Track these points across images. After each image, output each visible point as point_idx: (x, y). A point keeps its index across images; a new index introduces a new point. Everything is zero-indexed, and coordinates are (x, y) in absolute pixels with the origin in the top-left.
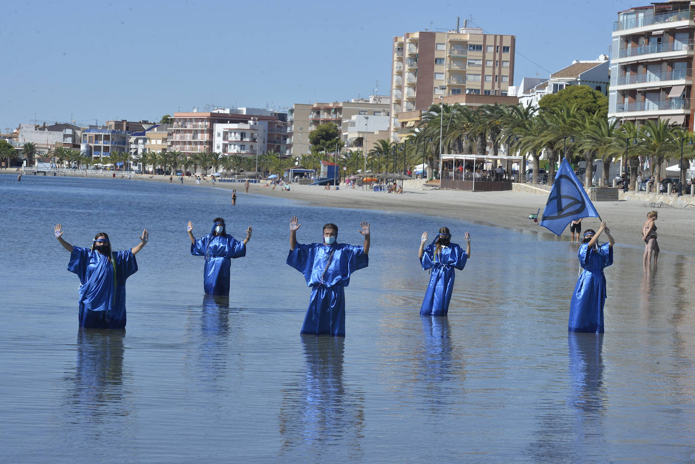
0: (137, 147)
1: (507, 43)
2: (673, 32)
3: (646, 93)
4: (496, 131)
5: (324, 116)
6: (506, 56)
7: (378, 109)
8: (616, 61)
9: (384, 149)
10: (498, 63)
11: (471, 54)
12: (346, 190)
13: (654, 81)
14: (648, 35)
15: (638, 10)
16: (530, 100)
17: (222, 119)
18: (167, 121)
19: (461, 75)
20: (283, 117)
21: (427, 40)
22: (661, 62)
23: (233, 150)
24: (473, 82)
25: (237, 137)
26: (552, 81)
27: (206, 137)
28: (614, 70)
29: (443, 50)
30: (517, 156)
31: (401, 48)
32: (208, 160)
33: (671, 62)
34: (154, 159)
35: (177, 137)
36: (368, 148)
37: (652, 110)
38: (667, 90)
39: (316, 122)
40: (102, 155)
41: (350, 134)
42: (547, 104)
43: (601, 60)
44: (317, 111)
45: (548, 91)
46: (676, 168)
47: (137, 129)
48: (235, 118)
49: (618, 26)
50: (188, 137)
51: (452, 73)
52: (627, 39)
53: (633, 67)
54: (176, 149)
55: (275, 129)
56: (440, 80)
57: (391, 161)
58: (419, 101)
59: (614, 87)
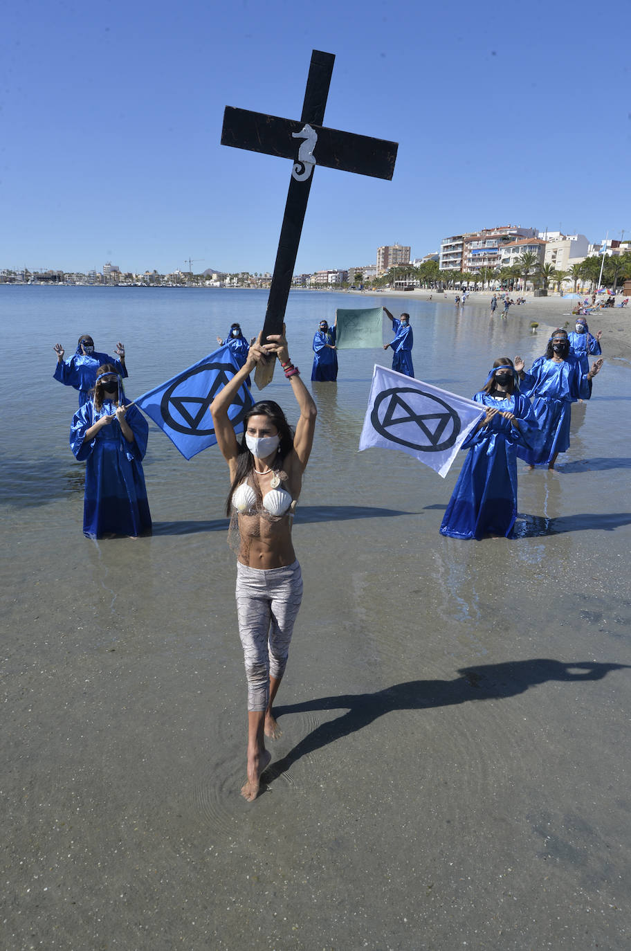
0: (308, 281)
1: (408, 249)
2: (457, 245)
3: (450, 262)
4: (409, 274)
5: (358, 271)
6: (408, 253)
7: (373, 269)
8: (441, 254)
9: (377, 280)
10: (406, 255)
11: (398, 252)
12: (367, 292)
13: (452, 259)
14: (451, 246)
15: (448, 239)
16: (417, 265)
17: (331, 273)
18: (315, 274)
19: (396, 259)
20: (346, 272)
21: (387, 249)
22: (454, 254)
23: (334, 281)
24: (399, 260)
25: (334, 278)
26: (424, 260)
27: (326, 278)
28: (441, 256)
29: (391, 252)
30: (415, 281)
31: (379, 251)
32: (327, 284)
33: (457, 253)
34: (313, 284)
35: (319, 278)
36: (371, 280)
37: (451, 267)
38: (456, 261)
39: (356, 273)
40: (299, 284)
41: (366, 276)
42: (423, 267)
43: (437, 253)
44: (356, 270)
45: (422, 262)
46: (459, 283)
47: (308, 276)
48: (334, 272)
49: (442, 243)
50: (322, 278)
51: (393, 258)
52: (445, 247)
53: (447, 255)
54: (319, 281)
55: (344, 275)
56: (390, 260)
57: (379, 283)
58: (385, 266)
59: (441, 261)
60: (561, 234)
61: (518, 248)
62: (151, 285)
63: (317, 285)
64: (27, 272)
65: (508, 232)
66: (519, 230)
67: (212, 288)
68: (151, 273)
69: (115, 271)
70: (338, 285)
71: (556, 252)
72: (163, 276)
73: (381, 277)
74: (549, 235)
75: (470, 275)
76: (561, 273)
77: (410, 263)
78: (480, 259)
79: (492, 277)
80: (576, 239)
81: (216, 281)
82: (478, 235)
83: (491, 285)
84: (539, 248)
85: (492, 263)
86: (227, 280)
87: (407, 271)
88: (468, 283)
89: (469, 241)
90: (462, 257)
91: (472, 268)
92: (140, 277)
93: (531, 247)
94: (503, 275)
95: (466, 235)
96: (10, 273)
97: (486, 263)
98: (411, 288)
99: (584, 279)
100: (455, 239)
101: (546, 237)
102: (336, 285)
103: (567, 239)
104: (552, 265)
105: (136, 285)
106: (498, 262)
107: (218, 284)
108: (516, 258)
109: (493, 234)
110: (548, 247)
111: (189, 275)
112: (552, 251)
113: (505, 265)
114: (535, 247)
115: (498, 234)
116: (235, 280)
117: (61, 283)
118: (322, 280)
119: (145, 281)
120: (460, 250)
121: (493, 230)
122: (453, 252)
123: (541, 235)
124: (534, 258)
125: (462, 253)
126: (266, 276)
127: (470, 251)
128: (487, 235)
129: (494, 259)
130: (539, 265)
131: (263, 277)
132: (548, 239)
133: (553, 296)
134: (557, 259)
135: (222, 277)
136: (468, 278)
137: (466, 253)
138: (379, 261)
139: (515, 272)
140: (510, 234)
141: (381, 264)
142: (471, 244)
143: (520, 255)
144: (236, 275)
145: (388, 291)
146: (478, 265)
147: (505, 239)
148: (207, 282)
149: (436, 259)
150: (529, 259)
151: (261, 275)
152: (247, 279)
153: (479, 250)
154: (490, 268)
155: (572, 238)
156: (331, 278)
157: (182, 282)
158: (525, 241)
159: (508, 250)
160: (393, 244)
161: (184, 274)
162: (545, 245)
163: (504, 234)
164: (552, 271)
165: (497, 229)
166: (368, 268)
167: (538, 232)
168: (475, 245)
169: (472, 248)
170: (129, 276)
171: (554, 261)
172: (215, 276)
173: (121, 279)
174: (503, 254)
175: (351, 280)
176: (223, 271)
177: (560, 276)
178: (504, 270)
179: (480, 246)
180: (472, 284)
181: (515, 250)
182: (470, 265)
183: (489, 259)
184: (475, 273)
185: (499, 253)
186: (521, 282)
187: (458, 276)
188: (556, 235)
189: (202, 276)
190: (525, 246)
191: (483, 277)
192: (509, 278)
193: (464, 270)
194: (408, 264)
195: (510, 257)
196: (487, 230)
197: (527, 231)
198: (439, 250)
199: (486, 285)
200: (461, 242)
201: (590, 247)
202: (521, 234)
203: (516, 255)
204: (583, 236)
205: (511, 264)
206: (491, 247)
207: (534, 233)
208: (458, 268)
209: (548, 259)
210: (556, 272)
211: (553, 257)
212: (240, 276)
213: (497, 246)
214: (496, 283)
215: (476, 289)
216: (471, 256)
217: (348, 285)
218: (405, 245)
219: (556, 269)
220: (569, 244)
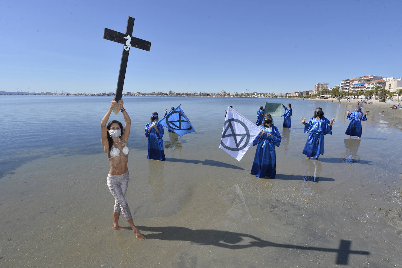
2: (347, 82)
3: (344, 89)
4: (327, 93)
6: (327, 85)
7: (313, 91)
8: (341, 86)
11: (323, 85)
12: (309, 99)
13: (345, 88)
14: (344, 83)
15: (343, 80)
16: (331, 90)
18: (291, 93)
19: (322, 88)
20: (303, 92)
21: (319, 84)
22: (346, 86)
23: (298, 95)
24: (324, 88)
27: (295, 94)
29: (320, 85)
30: (329, 95)
31: (316, 85)
32: (295, 96)
33: (347, 86)
34: (290, 96)
36: (312, 95)
39: (306, 93)
40: (285, 96)
41: (310, 94)
43: (339, 86)
44: (306, 91)
45: (332, 89)
46: (347, 96)
47: (288, 94)
48: (298, 92)
52: (342, 83)
53: (343, 86)
56: (320, 88)
57: (314, 96)
58: (318, 90)
59: (340, 88)
60: (394, 78)
61: (374, 83)
62: (235, 97)
63: (291, 97)
64: (201, 93)
65: (369, 78)
66: (374, 77)
67: (254, 98)
68: (236, 93)
69: (225, 93)
72: (239, 94)
73: (316, 94)
74: (388, 79)
75: (352, 93)
76: (392, 93)
77: (328, 89)
78: (357, 88)
79: (362, 94)
80: (400, 80)
81: (256, 95)
82: (356, 79)
83: (361, 97)
84: (383, 83)
85: (362, 89)
86: (260, 95)
87: (326, 92)
88: (351, 96)
89: (352, 81)
90: (349, 87)
91: (353, 91)
92: (232, 94)
93: (379, 83)
94: (366, 94)
95: (351, 79)
96: (196, 93)
97: (360, 89)
98: (327, 98)
100: (346, 80)
101: (387, 79)
102: (298, 97)
103: (396, 80)
104: (388, 90)
105: (230, 97)
106: (365, 89)
107: (256, 96)
109: (362, 78)
110: (387, 83)
111: (248, 94)
112: (389, 85)
113: (368, 90)
114: (382, 83)
115: (365, 78)
116: (262, 95)
117: (209, 96)
118: (293, 95)
119: (233, 96)
120: (348, 84)
121: (363, 77)
123: (384, 79)
124: (381, 87)
125: (349, 85)
127: (353, 85)
128: (360, 79)
129: (363, 88)
130: (383, 90)
131: (272, 94)
132: (388, 80)
133: (388, 102)
134: (391, 88)
135: (258, 94)
136: (351, 94)
137: (351, 86)
138: (315, 89)
139: (371, 93)
140: (370, 78)
143: (374, 86)
144: (263, 94)
145: (318, 99)
146: (356, 90)
147: (368, 80)
148: (253, 96)
149: (338, 88)
150: (378, 88)
151: (271, 93)
152: (266, 95)
153: (357, 84)
154: (361, 91)
155: (398, 80)
156: (297, 94)
157: (245, 96)
158: (377, 81)
159: (369, 84)
161: (246, 93)
162: (385, 82)
163: (367, 78)
164: (388, 92)
165: (365, 77)
166: (311, 91)
167: (383, 77)
168: (355, 83)
169: (353, 84)
170: (229, 94)
171: (390, 89)
172: (255, 94)
173: (226, 95)
174: (367, 86)
175: (304, 95)
176: (259, 92)
177: (392, 94)
178: (367, 92)
180: (353, 96)
181: (372, 84)
182: (353, 90)
183: (361, 88)
184: (354, 92)
185: (365, 85)
186: (374, 97)
187: (347, 94)
188: (391, 78)
189: (251, 94)
190: (377, 83)
191: (357, 94)
192: (370, 95)
193: (350, 92)
195: (369, 87)
196: (360, 77)
197: (378, 77)
198: (339, 84)
199: (359, 97)
200: (349, 82)
202: (375, 79)
203: (372, 86)
205: (370, 89)
206: (362, 83)
207: (381, 78)
208: (347, 91)
209: (387, 88)
210: (390, 93)
211: (389, 87)
212: (264, 94)
213: (364, 83)
214: (363, 97)
215: (354, 98)
216: (353, 86)
217: (303, 97)
218: (326, 83)
219: (390, 91)
220: (397, 82)
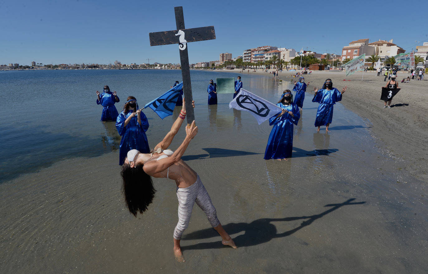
3: (247, 59)
4: (232, 63)
5: (213, 63)
8: (243, 56)
10: (230, 56)
11: (227, 56)
12: (216, 70)
13: (247, 58)
14: (247, 53)
15: (245, 50)
17: (203, 63)
18: (197, 64)
21: (223, 54)
23: (204, 66)
24: (228, 59)
25: (204, 65)
26: (237, 58)
27: (201, 65)
28: (243, 57)
29: (225, 55)
30: (234, 66)
31: (220, 55)
32: (201, 68)
36: (218, 66)
37: (247, 61)
38: (249, 59)
40: (191, 67)
41: (216, 64)
42: (237, 61)
45: (236, 59)
46: (250, 66)
47: (194, 65)
48: (204, 63)
49: (243, 52)
53: (245, 56)
55: (208, 64)
56: (225, 58)
57: (221, 67)
58: (223, 61)
59: (243, 59)
62: (134, 69)
63: (197, 68)
64: (84, 64)
65: (267, 48)
66: (271, 47)
67: (157, 69)
68: (133, 64)
69: (119, 64)
70: (206, 68)
71: (284, 55)
72: (138, 66)
73: (221, 64)
74: (282, 49)
76: (287, 62)
77: (232, 59)
78: (257, 58)
79: (262, 64)
80: (291, 50)
81: (159, 67)
82: (256, 49)
83: (262, 67)
86: (163, 67)
89: (253, 51)
91: (255, 61)
92: (129, 66)
93: (275, 53)
94: (266, 63)
95: (252, 49)
96: (77, 65)
97: (260, 59)
98: (233, 68)
99: (295, 64)
100: (248, 50)
101: (280, 50)
102: (205, 68)
103: (288, 50)
104: (283, 60)
105: (127, 69)
106: (264, 59)
107: (160, 68)
108: (270, 57)
109: (262, 49)
110: (281, 53)
111: (149, 64)
112: (283, 55)
113: (267, 60)
114: (277, 53)
115: (264, 49)
116: (166, 66)
117: (97, 69)
118: (199, 66)
119: (131, 67)
120: (250, 55)
121: (262, 47)
122: (248, 55)
124: (277, 57)
125: (251, 55)
126: (178, 65)
128: (260, 49)
129: (262, 58)
130: (279, 60)
131: (177, 65)
133: (285, 71)
135: (161, 65)
136: (254, 64)
137: (252, 56)
138: (221, 59)
139: (270, 62)
140: (268, 49)
141: (221, 60)
142: (254, 52)
143: (272, 56)
144: (167, 65)
145: (224, 70)
146: (257, 60)
147: (266, 50)
148: (156, 67)
149: (242, 58)
150: (275, 57)
151: (176, 64)
152: (171, 66)
154: (261, 61)
155: (290, 50)
156: (203, 65)
157: (145, 67)
158: (273, 51)
159: (267, 54)
160: (226, 53)
161: (146, 64)
163: (265, 49)
164: (283, 62)
166: (217, 61)
167: (278, 48)
168: (255, 53)
170: (125, 65)
171: (284, 58)
172: (158, 65)
173: (122, 66)
174: (266, 56)
175: (210, 66)
176: (162, 63)
177: (286, 63)
178: (266, 61)
179: (257, 53)
180: (255, 67)
181: (270, 54)
182: (254, 60)
184: (256, 63)
185: (264, 55)
186: (273, 66)
187: (250, 64)
188: (284, 49)
189: (153, 65)
190: (273, 53)
191: (259, 64)
192: (268, 64)
193: (252, 62)
194: (231, 60)
195: (268, 57)
196: (260, 47)
197: (274, 48)
198: (242, 55)
199: (260, 67)
200: (250, 52)
201: (296, 53)
202: (272, 49)
203: (270, 56)
204: (294, 49)
205: (269, 59)
206: (261, 53)
207: (276, 48)
208: (250, 61)
209: (282, 58)
210: (285, 62)
211: (284, 57)
212: (168, 65)
213: (263, 53)
214: (264, 66)
216: (254, 56)
217: (209, 68)
218: (230, 53)
219: (285, 61)
220: (289, 52)
